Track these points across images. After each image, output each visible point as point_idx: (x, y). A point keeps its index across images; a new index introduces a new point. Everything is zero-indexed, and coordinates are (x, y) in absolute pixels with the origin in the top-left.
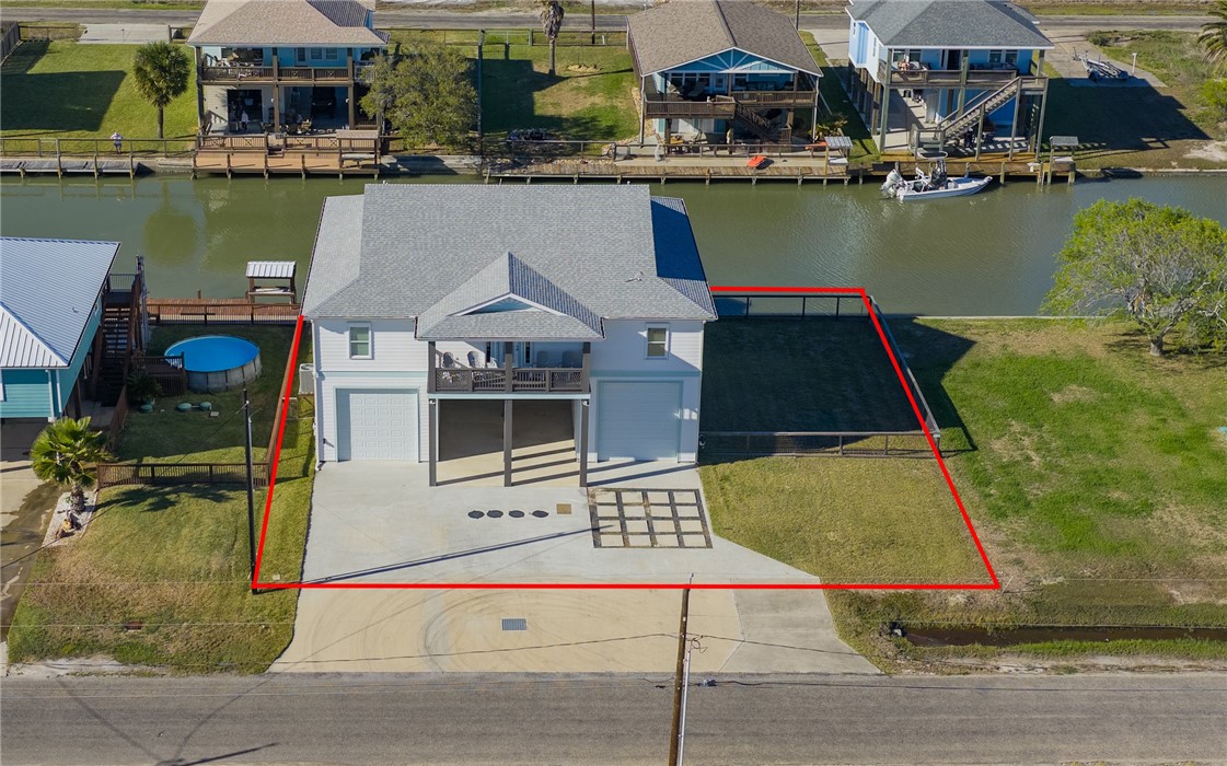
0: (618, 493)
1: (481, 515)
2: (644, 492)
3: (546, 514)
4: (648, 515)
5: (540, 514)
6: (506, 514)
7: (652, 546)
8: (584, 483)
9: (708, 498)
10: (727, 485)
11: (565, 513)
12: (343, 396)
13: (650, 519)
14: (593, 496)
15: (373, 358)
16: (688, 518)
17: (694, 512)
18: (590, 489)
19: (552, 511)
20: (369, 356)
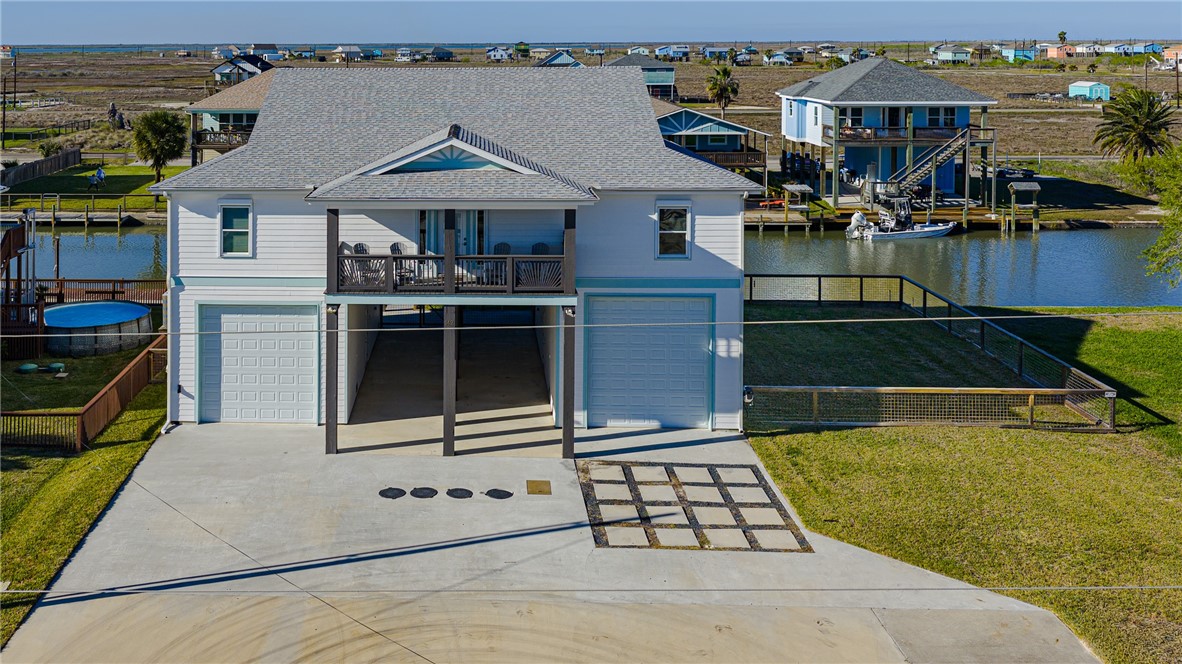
0: (626, 468)
1: (400, 493)
2: (669, 468)
3: (509, 495)
4: (682, 499)
5: (498, 494)
6: (442, 494)
7: (702, 547)
8: (568, 453)
9: (776, 476)
10: (800, 459)
11: (540, 492)
12: (210, 315)
13: (688, 506)
14: (586, 471)
15: (254, 256)
16: (752, 505)
17: (759, 496)
18: (581, 462)
19: (519, 490)
20: (249, 254)
